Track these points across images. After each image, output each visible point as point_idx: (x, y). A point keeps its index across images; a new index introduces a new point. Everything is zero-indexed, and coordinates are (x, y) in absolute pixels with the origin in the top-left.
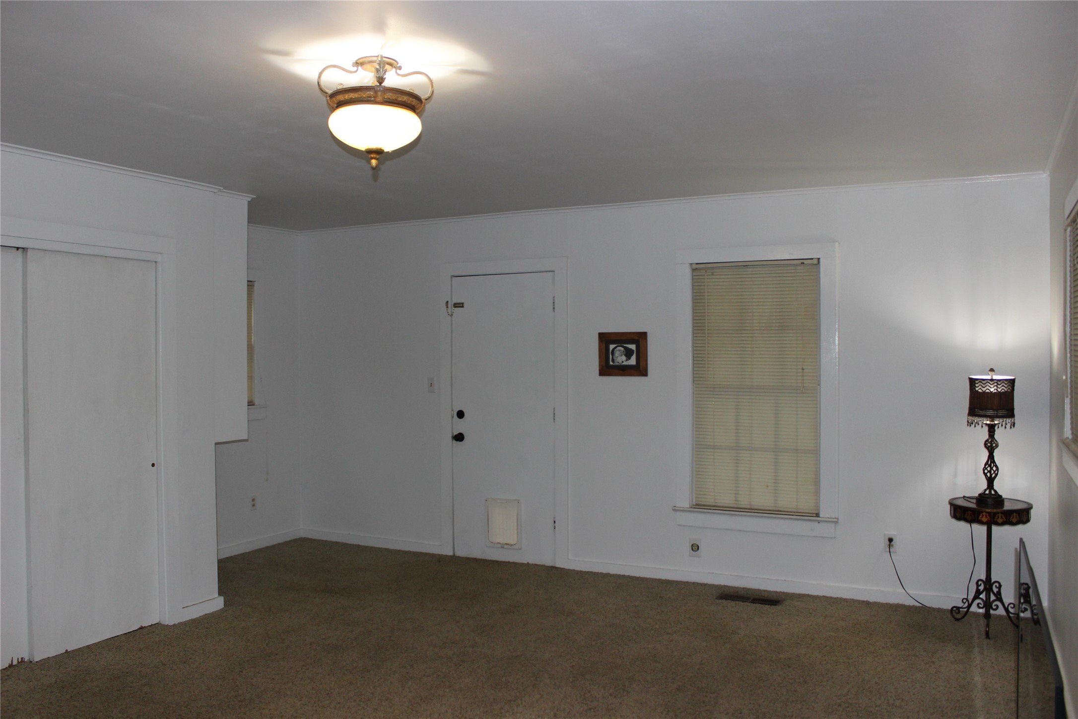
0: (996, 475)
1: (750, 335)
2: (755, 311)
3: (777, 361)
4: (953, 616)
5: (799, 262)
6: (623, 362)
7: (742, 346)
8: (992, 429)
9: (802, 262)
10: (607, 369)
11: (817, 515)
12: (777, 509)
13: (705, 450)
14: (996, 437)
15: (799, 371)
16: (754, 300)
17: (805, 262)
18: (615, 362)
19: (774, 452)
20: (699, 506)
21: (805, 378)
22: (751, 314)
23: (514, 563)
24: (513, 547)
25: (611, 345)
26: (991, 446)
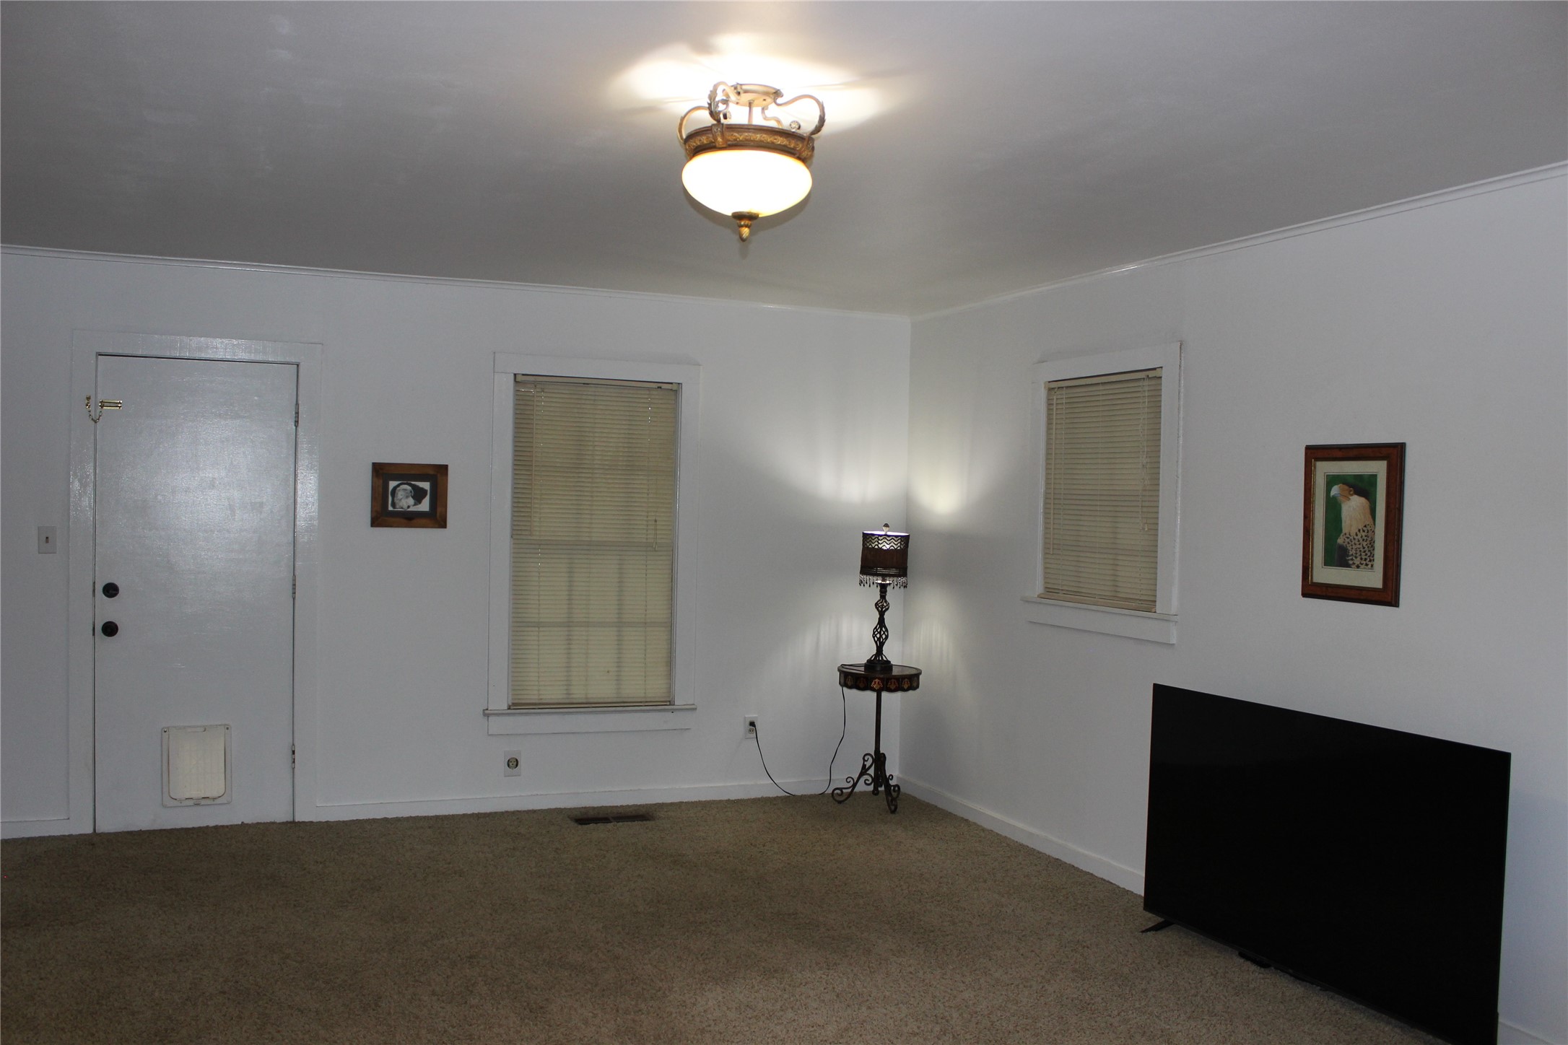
0: (887, 637)
1: (590, 475)
2: (596, 443)
3: (625, 511)
4: (836, 800)
5: (655, 386)
6: (409, 507)
7: (578, 489)
8: (883, 588)
9: (659, 386)
10: (383, 516)
11: (671, 703)
12: (621, 700)
13: (527, 629)
14: (887, 598)
15: (650, 523)
16: (596, 430)
17: (664, 386)
18: (397, 507)
19: (616, 627)
20: (517, 707)
21: (658, 532)
22: (591, 448)
23: (216, 827)
24: (218, 801)
25: (390, 482)
26: (882, 608)
